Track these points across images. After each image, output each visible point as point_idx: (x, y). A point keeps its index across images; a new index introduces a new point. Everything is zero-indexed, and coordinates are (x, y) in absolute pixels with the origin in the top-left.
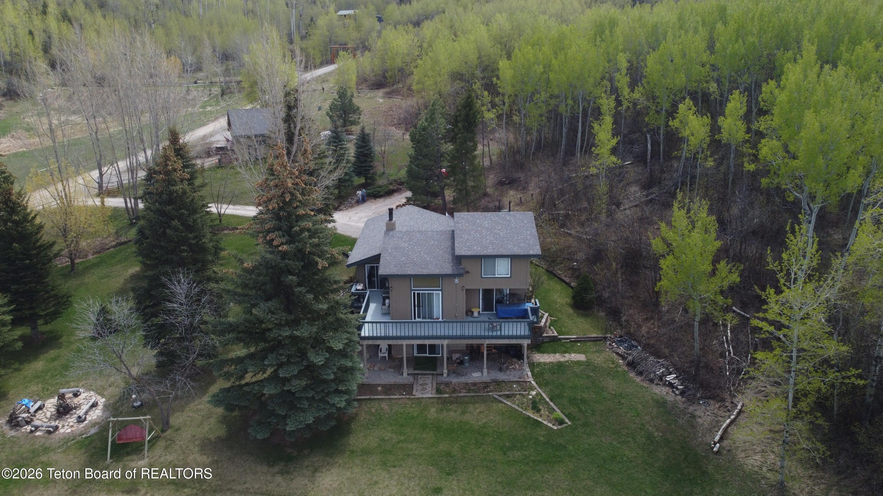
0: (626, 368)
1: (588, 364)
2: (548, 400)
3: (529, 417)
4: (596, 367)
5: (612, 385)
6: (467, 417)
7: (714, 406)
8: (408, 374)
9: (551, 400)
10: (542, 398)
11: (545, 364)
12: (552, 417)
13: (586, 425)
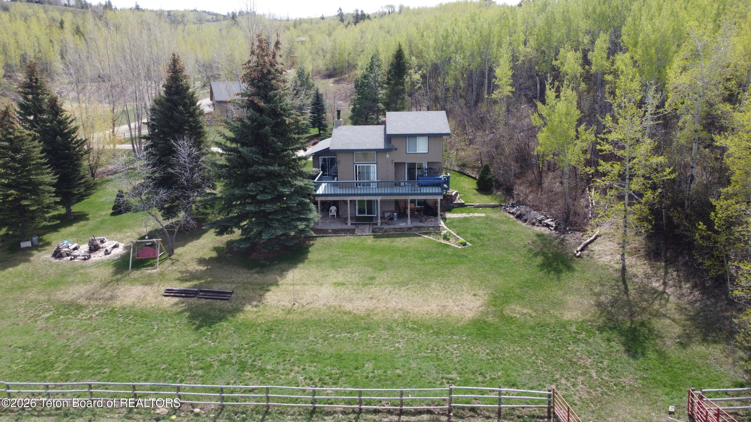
0: (515, 220)
1: (487, 218)
2: (455, 235)
3: (441, 243)
4: (492, 219)
5: (504, 227)
6: (394, 244)
7: (579, 234)
8: (352, 224)
9: (458, 234)
10: (450, 234)
11: (454, 218)
12: (457, 242)
13: (482, 245)
